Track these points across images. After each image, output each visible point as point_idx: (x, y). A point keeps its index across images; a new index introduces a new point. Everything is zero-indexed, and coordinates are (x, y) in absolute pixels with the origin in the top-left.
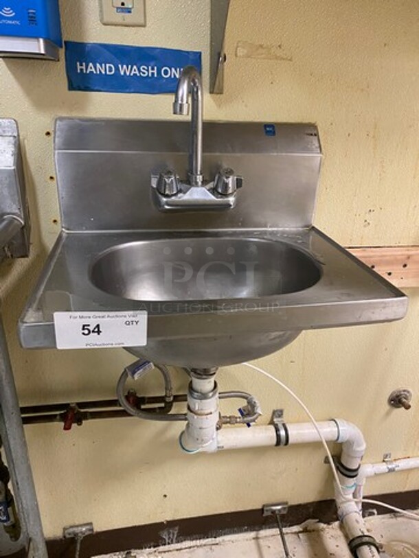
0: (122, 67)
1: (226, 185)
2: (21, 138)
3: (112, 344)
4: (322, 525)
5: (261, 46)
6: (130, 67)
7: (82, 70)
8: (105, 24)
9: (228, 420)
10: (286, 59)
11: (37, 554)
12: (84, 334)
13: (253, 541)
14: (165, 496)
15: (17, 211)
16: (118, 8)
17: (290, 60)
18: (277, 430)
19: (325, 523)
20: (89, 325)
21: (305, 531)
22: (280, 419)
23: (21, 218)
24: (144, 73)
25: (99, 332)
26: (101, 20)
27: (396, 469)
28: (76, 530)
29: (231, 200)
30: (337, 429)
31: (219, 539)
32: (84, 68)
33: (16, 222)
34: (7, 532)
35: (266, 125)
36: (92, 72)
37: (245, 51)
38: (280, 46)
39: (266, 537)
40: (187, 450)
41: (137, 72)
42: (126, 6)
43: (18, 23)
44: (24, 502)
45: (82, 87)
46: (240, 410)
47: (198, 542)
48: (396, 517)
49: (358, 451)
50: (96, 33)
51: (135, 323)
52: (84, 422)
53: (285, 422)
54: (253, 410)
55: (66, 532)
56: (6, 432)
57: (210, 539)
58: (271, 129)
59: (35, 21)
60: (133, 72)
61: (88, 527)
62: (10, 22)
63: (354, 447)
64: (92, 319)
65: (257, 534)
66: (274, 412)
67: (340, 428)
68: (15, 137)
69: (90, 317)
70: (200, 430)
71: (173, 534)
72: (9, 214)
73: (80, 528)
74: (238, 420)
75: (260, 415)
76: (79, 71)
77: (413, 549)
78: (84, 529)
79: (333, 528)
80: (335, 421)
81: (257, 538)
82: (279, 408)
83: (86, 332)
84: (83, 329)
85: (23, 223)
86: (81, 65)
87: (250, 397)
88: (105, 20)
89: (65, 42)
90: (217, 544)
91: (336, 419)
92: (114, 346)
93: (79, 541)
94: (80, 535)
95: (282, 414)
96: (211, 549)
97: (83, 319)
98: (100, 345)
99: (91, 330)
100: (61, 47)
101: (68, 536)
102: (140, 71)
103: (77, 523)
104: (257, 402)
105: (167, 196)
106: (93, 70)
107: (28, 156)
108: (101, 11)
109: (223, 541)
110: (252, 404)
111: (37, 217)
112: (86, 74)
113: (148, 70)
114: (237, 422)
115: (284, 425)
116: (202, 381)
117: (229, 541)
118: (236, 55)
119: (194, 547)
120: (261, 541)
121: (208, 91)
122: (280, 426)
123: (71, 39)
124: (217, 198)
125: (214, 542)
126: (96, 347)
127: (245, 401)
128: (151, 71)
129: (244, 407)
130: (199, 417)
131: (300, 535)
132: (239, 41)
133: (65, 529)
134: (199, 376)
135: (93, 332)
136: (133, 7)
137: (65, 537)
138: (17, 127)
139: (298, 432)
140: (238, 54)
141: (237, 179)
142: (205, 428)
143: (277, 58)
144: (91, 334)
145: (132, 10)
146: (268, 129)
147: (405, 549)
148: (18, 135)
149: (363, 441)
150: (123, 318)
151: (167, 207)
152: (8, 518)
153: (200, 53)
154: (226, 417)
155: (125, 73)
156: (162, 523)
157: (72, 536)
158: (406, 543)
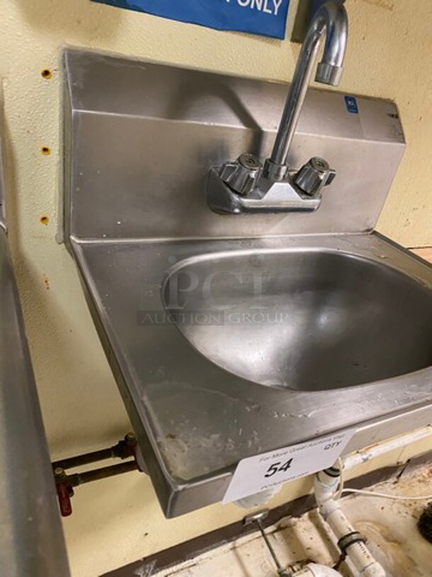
1: (318, 183)
4: (294, 520)
10: (387, 7)
13: (231, 552)
14: (146, 534)
19: (296, 517)
21: (279, 529)
27: (370, 458)
31: (196, 560)
35: (347, 98)
39: (243, 544)
47: (174, 568)
48: (355, 496)
52: (74, 488)
57: (187, 562)
58: (352, 103)
65: (234, 544)
71: (150, 568)
77: (375, 526)
79: (303, 520)
81: (234, 548)
90: (194, 565)
96: (189, 572)
109: (201, 560)
117: (206, 558)
119: (170, 574)
120: (238, 550)
121: (290, 38)
124: (303, 199)
125: (191, 564)
131: (276, 534)
146: (349, 102)
147: (370, 528)
156: (139, 561)
158: (368, 521)
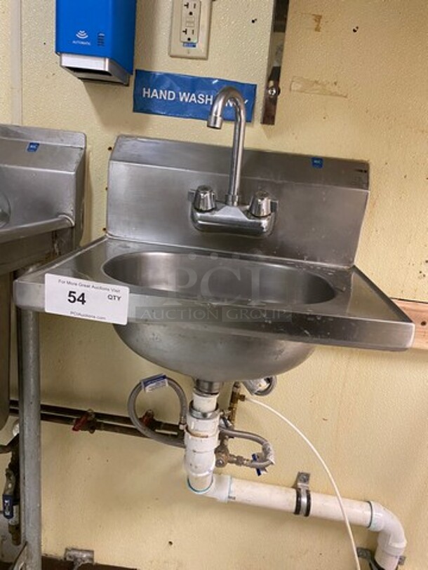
0: (182, 94)
1: (259, 206)
2: (87, 150)
3: (94, 317)
5: (316, 82)
6: (189, 94)
7: (146, 95)
8: (172, 56)
9: (235, 459)
10: (341, 96)
11: (29, 562)
12: (69, 300)
14: (171, 543)
15: (71, 213)
16: (184, 43)
17: (346, 97)
18: (299, 496)
20: (74, 293)
22: (305, 485)
23: (73, 219)
24: (201, 101)
25: (83, 302)
26: (169, 54)
28: (76, 553)
29: (264, 223)
30: (370, 513)
32: (149, 93)
33: (67, 221)
34: (10, 532)
35: (314, 158)
36: (155, 97)
37: (300, 86)
38: (335, 83)
40: (194, 490)
41: (195, 99)
42: (191, 41)
43: (89, 44)
44: (27, 500)
46: (253, 456)
49: (394, 548)
50: (163, 64)
51: (117, 298)
52: (96, 431)
53: (310, 489)
54: (266, 456)
55: (68, 553)
56: (23, 421)
58: (318, 162)
59: (102, 42)
60: (191, 99)
61: (89, 555)
62: (82, 43)
63: (390, 542)
64: (78, 286)
66: (300, 474)
67: (374, 513)
68: (82, 149)
69: (76, 284)
70: (193, 454)
72: (64, 214)
73: (81, 553)
74: (245, 462)
75: (272, 463)
76: (144, 96)
78: (85, 556)
80: (369, 502)
82: (306, 471)
83: (72, 299)
84: (70, 296)
85: (73, 223)
86: (147, 90)
87: (265, 443)
88: (173, 53)
89: (136, 71)
91: (372, 502)
92: (96, 319)
93: (76, 567)
94: (79, 560)
95: (308, 479)
97: (70, 286)
98: (84, 315)
99: (77, 298)
100: (132, 74)
101: (68, 559)
102: (197, 99)
103: (80, 547)
104: (271, 448)
105: (201, 211)
106: (156, 95)
107: (90, 167)
108: (170, 45)
110: (266, 451)
111: (90, 223)
112: (150, 99)
113: (205, 98)
114: (243, 463)
115: (308, 492)
116: (201, 398)
118: (290, 89)
121: (260, 122)
122: (303, 492)
123: (141, 68)
124: (249, 218)
126: (80, 317)
127: (261, 446)
128: (207, 99)
129: (258, 453)
130: (194, 438)
132: (294, 77)
133: (67, 550)
134: (200, 393)
135: (78, 300)
136: (198, 42)
137: (65, 559)
138: (86, 141)
139: (321, 504)
140: (292, 89)
141: (271, 203)
142: (199, 452)
143: (331, 94)
144: (77, 302)
145: (197, 45)
146: (315, 162)
148: (86, 148)
149: (403, 536)
150: (106, 291)
151: (200, 222)
152: (11, 516)
153: (256, 86)
154: (234, 456)
155: (184, 100)
157: (72, 560)
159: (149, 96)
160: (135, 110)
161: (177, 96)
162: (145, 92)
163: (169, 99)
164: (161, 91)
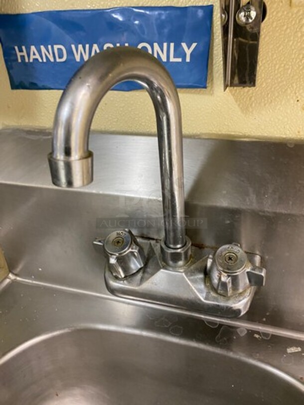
0: (77, 48)
6: (87, 46)
7: (23, 57)
32: (25, 53)
36: (37, 59)
45: (27, 84)
60: (93, 54)
76: (20, 60)
86: (21, 50)
106: (37, 56)
112: (30, 64)
155: (82, 57)
159: (27, 60)
160: (15, 86)
161: (70, 52)
162: (19, 54)
163: (58, 60)
164: (42, 47)
